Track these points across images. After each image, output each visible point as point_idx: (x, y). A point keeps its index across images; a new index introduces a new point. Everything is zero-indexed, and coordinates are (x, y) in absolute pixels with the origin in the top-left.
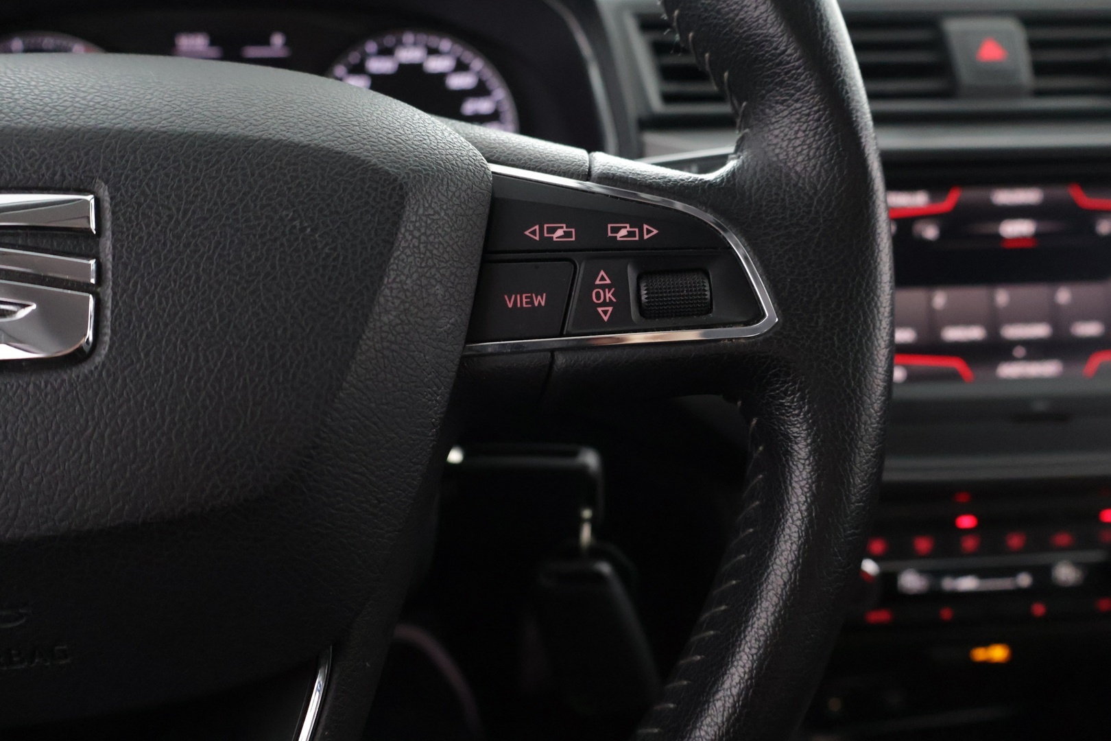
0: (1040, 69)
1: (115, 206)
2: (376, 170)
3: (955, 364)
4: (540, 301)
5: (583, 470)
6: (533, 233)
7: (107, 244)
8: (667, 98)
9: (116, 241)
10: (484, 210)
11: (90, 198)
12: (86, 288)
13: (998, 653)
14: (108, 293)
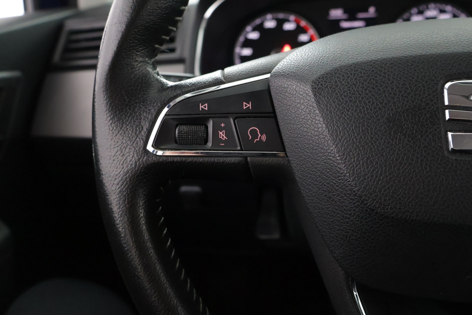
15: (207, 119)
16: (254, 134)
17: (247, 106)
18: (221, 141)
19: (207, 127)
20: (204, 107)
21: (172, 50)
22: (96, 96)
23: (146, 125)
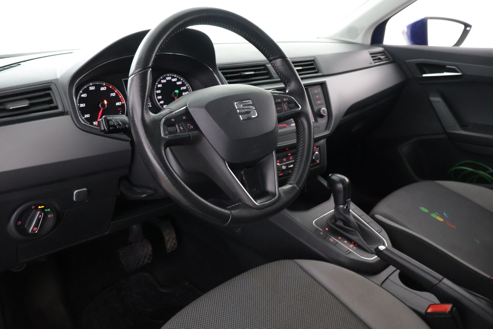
4: (280, 108)
6: (277, 101)
15: (175, 124)
16: (189, 126)
17: (184, 118)
18: (182, 130)
19: (176, 127)
20: (173, 120)
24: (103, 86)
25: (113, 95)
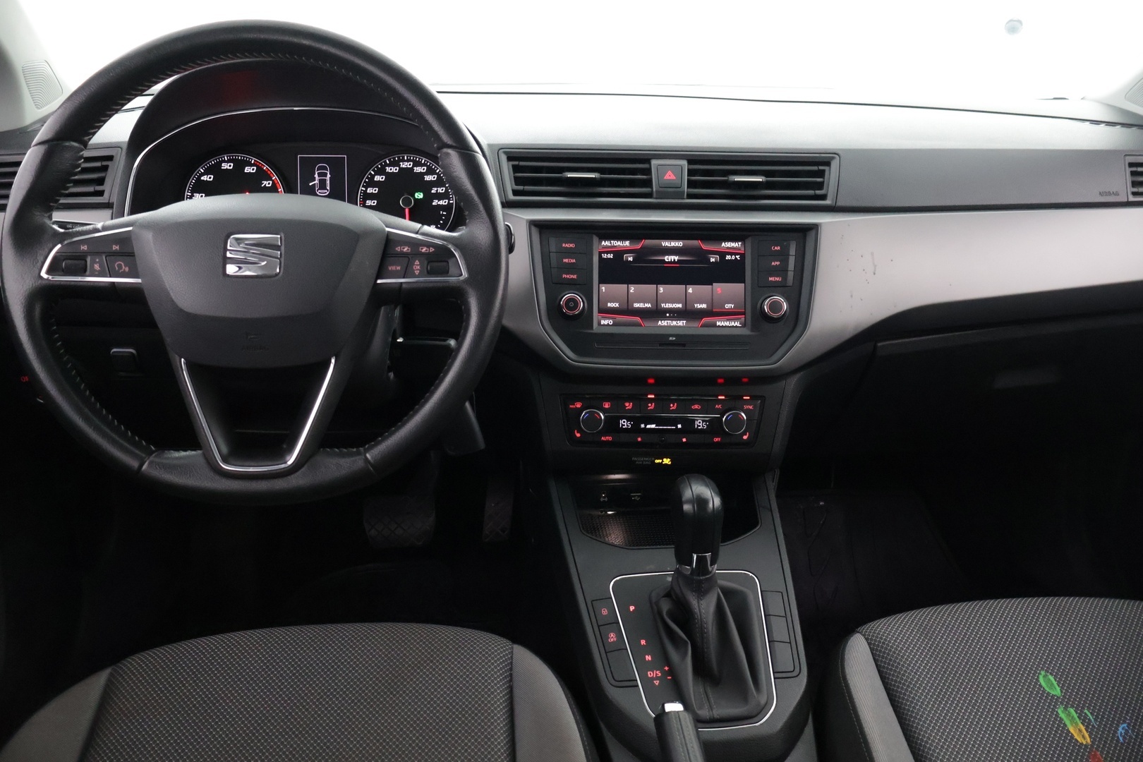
0: (691, 184)
1: (285, 238)
2: (352, 231)
3: (638, 319)
4: (399, 268)
5: (449, 346)
6: (398, 249)
7: (283, 248)
8: (515, 193)
9: (285, 247)
10: (384, 242)
11: (279, 236)
12: (277, 258)
13: (667, 461)
14: (283, 260)
15: (86, 256)
16: (120, 266)
17: (116, 248)
18: (96, 271)
19: (86, 261)
20: (84, 248)
21: (101, 193)
22: (4, 238)
23: (41, 259)
24: (251, 165)
25: (267, 185)
